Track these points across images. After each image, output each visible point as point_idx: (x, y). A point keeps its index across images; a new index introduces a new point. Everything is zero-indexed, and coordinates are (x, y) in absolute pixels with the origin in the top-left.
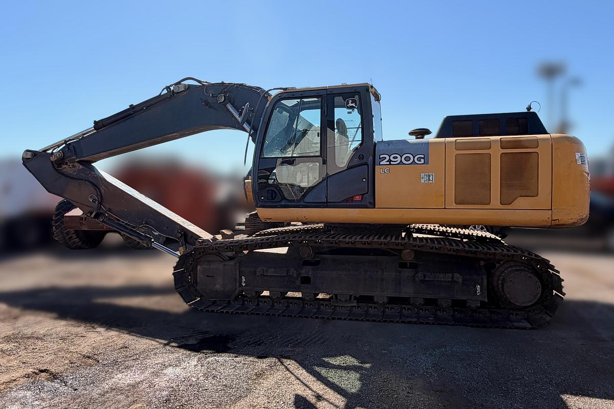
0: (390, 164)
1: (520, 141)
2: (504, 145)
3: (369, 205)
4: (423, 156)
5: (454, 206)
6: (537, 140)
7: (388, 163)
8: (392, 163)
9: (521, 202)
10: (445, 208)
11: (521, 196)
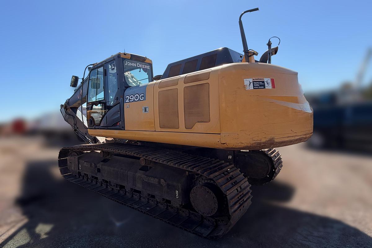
0: (130, 102)
1: (198, 75)
2: (186, 80)
3: (122, 128)
4: (143, 95)
5: (160, 129)
6: (209, 73)
7: (129, 101)
8: (130, 101)
9: (199, 127)
10: (155, 131)
11: (199, 122)
